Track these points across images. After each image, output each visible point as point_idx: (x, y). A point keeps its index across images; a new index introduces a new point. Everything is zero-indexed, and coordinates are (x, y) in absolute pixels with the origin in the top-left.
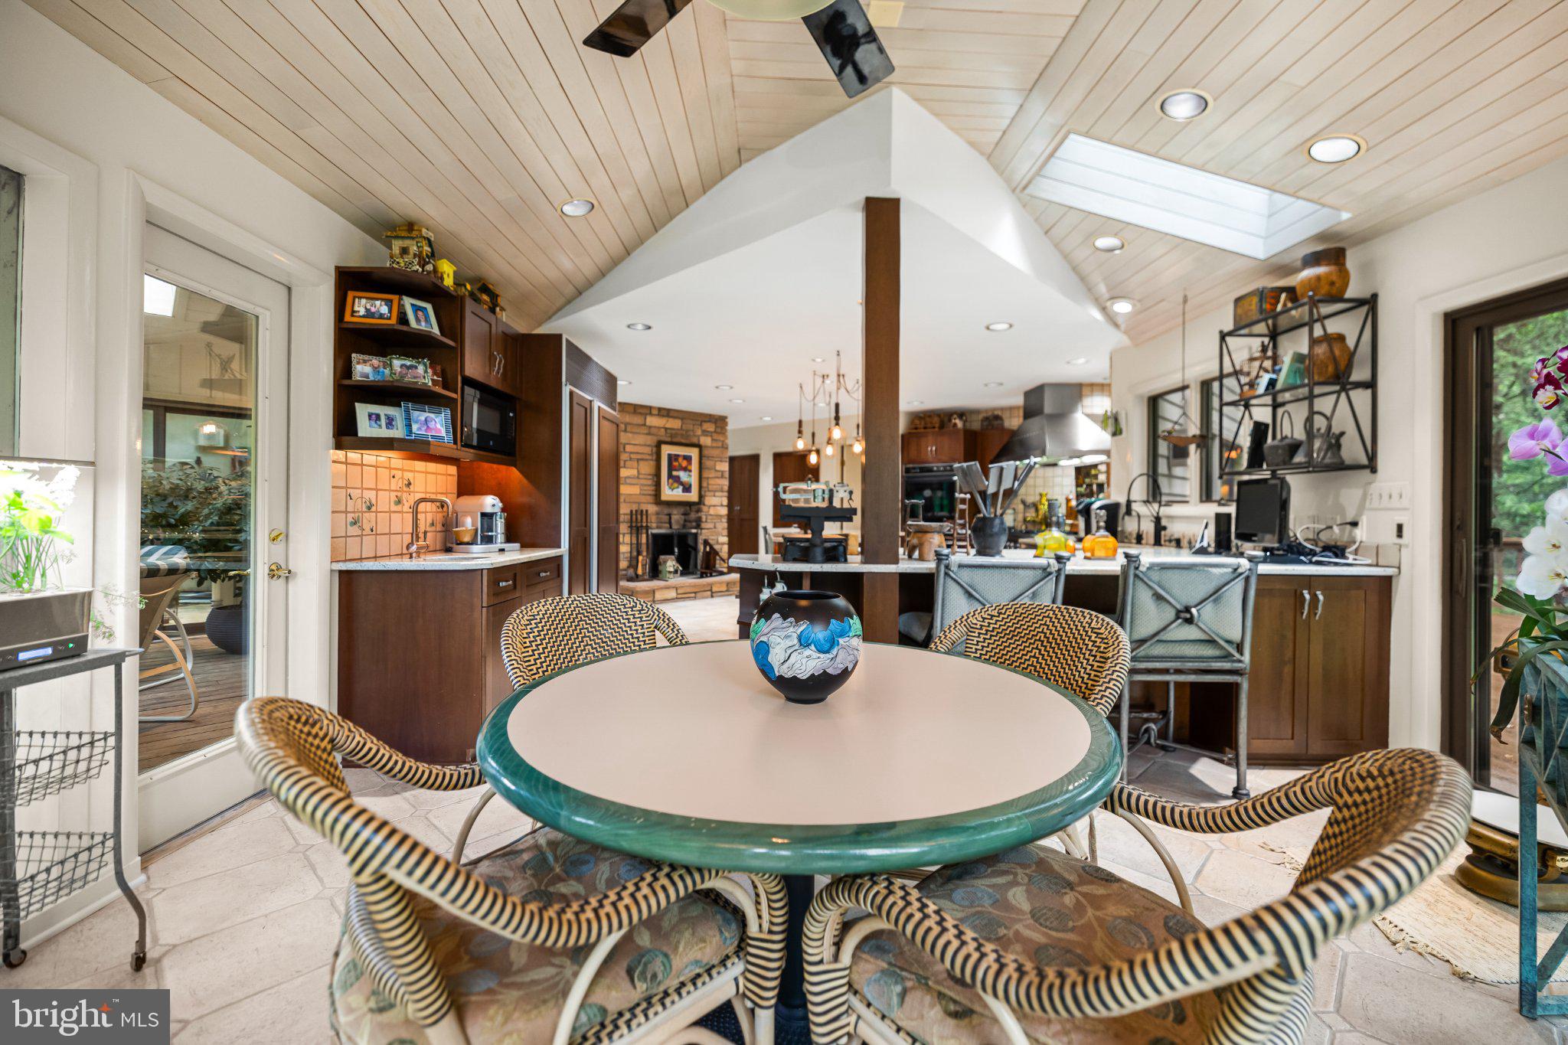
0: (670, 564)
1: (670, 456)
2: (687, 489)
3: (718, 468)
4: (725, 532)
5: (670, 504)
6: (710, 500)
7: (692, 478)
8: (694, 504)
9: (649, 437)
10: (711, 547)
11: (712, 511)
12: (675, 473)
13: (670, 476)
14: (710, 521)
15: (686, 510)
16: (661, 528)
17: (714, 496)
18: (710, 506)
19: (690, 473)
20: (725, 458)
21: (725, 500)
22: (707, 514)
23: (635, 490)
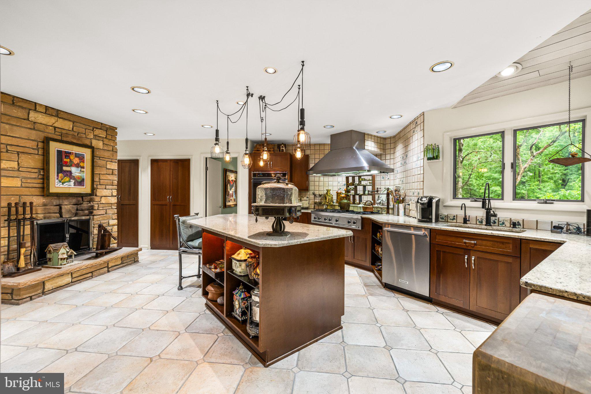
0: (64, 250)
1: (59, 153)
2: (80, 182)
3: (108, 167)
4: (115, 216)
5: (58, 195)
6: (101, 192)
7: (86, 175)
8: (87, 195)
9: (34, 132)
10: (105, 230)
11: (103, 200)
12: (65, 168)
13: (60, 170)
14: (102, 208)
15: (79, 201)
16: (49, 218)
17: (105, 189)
18: (101, 197)
19: (82, 170)
20: (115, 161)
21: (115, 191)
22: (99, 203)
23: (16, 183)
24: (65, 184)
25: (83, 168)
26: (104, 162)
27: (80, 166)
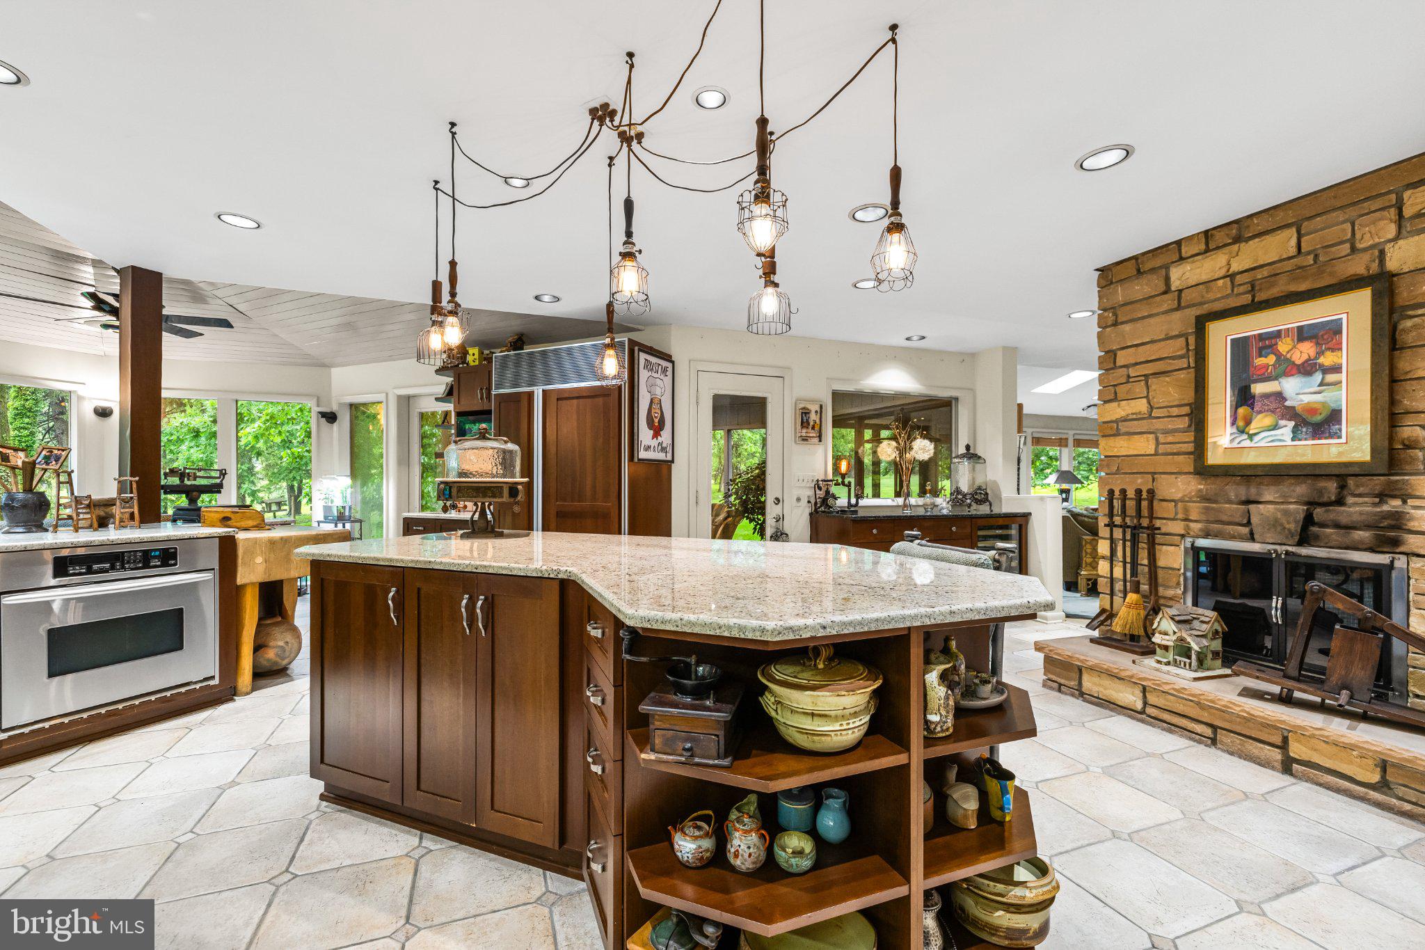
5: (1243, 475)
9: (1175, 317)
13: (1244, 397)
15: (1320, 493)
16: (1218, 535)
23: (1144, 445)
24: (1256, 438)
25: (1335, 369)
27: (1321, 366)
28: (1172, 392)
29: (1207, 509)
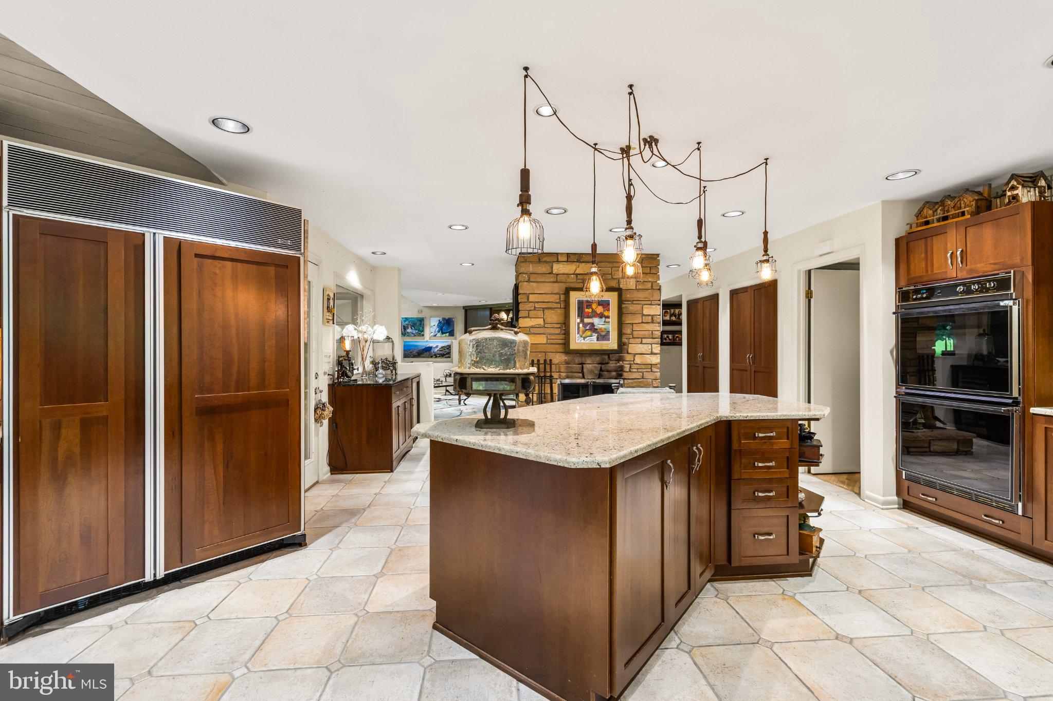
1: (581, 303)
2: (603, 336)
3: (645, 312)
5: (581, 353)
6: (634, 348)
7: (612, 326)
8: (613, 352)
9: (556, 285)
11: (638, 360)
12: (588, 320)
13: (581, 324)
14: (636, 370)
15: (603, 360)
16: (571, 377)
17: (641, 343)
18: (635, 355)
19: (607, 320)
20: (656, 302)
21: (657, 347)
22: (632, 362)
23: (542, 339)
24: (586, 339)
25: (608, 317)
26: (638, 307)
27: (604, 315)
28: (554, 317)
29: (567, 367)
